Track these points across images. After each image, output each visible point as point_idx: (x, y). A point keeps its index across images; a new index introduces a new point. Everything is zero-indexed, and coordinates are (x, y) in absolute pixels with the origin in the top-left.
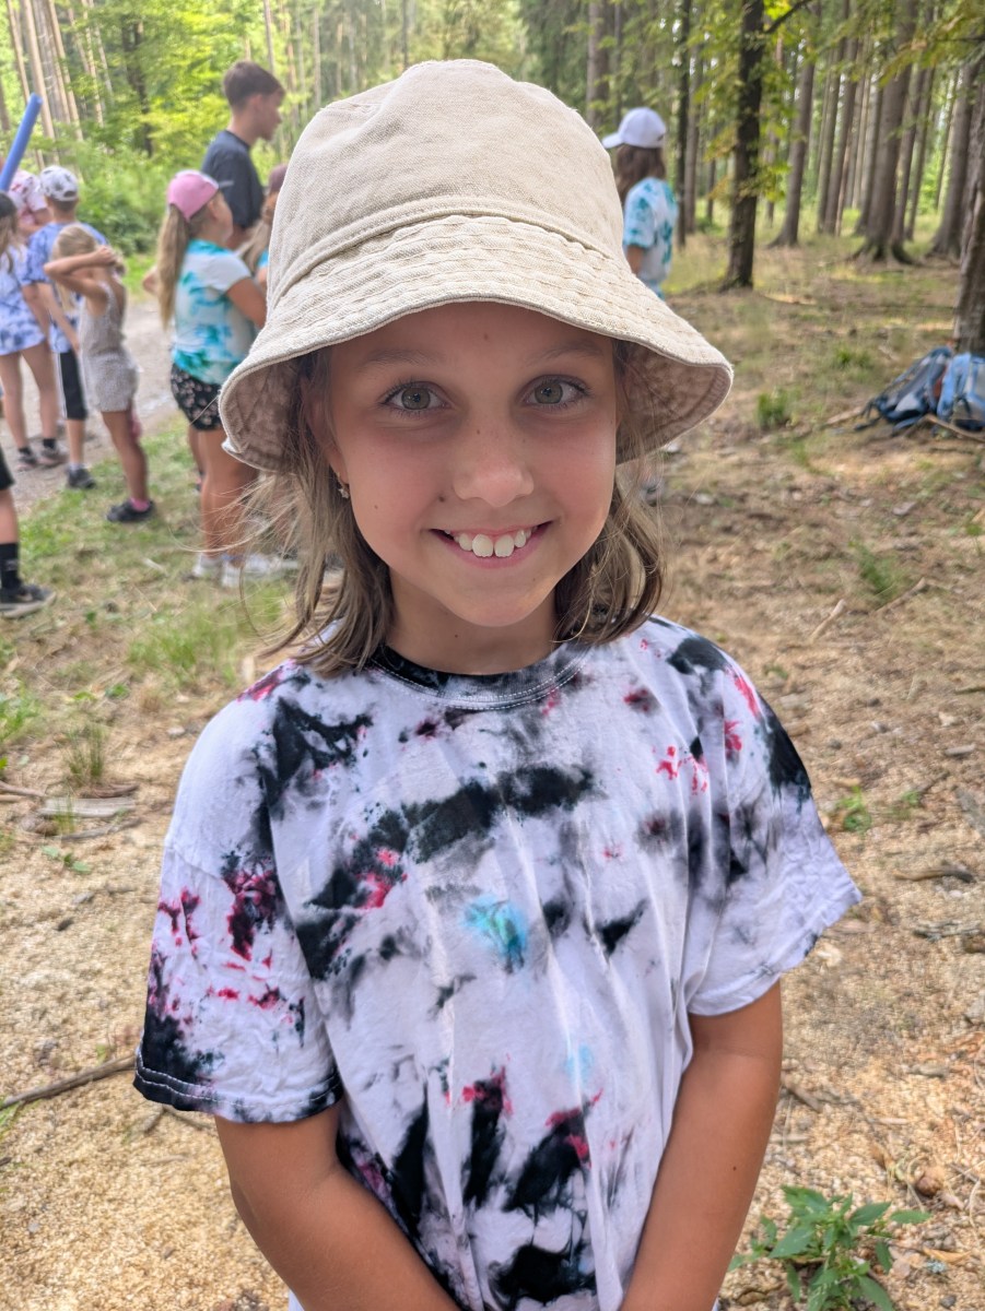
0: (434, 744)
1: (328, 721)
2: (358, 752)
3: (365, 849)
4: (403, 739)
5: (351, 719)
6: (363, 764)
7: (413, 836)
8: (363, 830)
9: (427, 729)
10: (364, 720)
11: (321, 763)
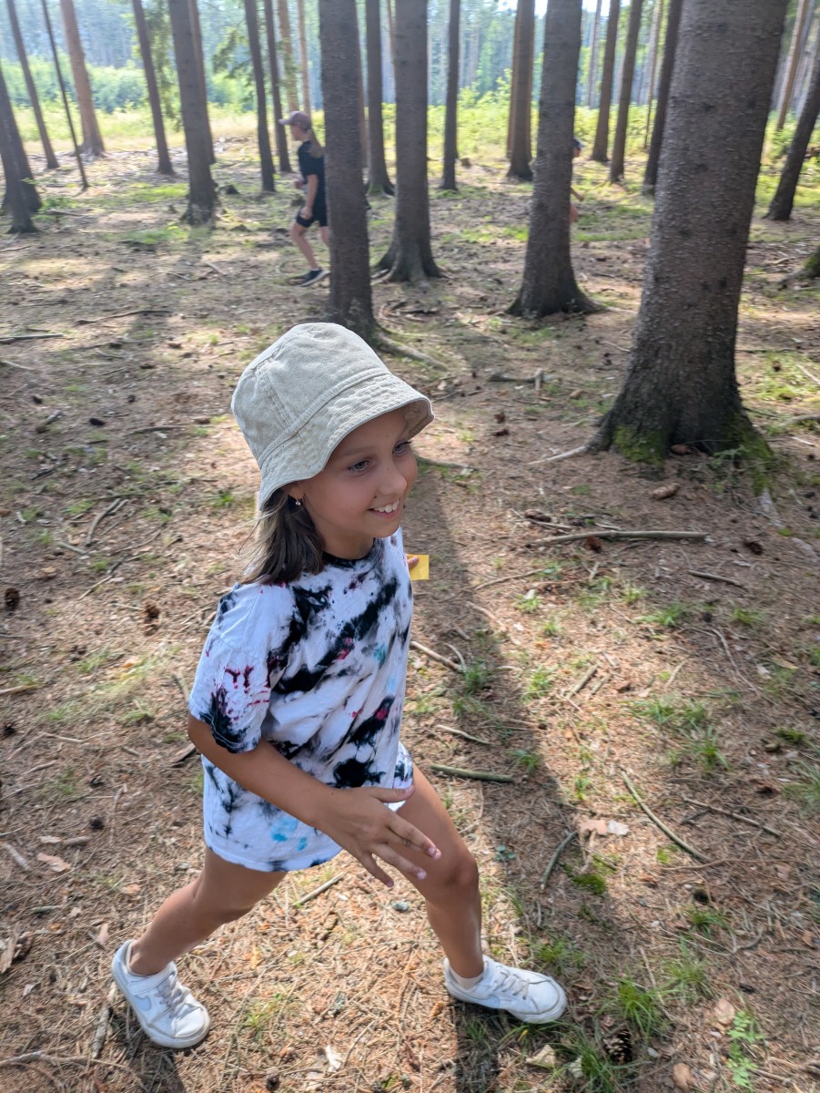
0: (357, 591)
1: (314, 591)
2: (330, 601)
3: (339, 640)
4: (345, 593)
5: (323, 588)
6: (333, 606)
7: (357, 631)
8: (338, 633)
9: (353, 586)
10: (329, 588)
11: (317, 609)
